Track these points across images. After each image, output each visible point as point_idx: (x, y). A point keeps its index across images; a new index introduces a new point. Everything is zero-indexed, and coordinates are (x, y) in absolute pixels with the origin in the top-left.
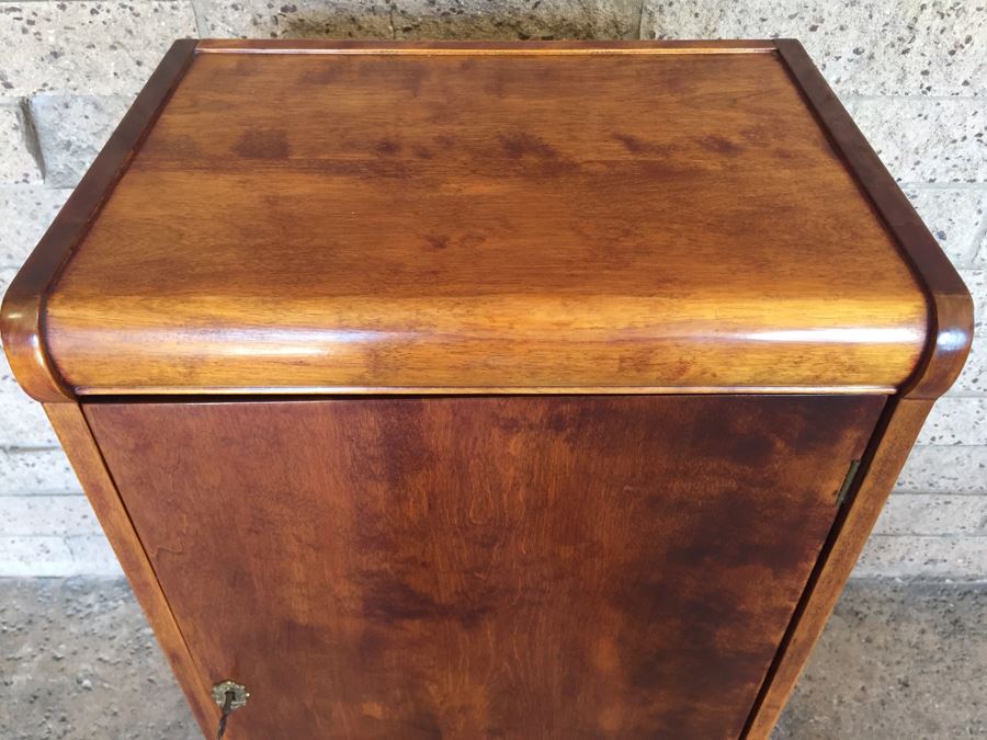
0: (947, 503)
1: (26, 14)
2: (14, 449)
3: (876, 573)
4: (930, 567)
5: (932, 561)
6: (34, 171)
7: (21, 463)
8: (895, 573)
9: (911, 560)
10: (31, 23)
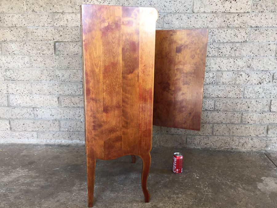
0: (203, 126)
1: (59, 30)
2: (35, 108)
3: (195, 147)
4: (206, 146)
5: (206, 144)
6: (54, 53)
7: (35, 110)
8: (199, 148)
9: (201, 143)
10: (59, 31)
